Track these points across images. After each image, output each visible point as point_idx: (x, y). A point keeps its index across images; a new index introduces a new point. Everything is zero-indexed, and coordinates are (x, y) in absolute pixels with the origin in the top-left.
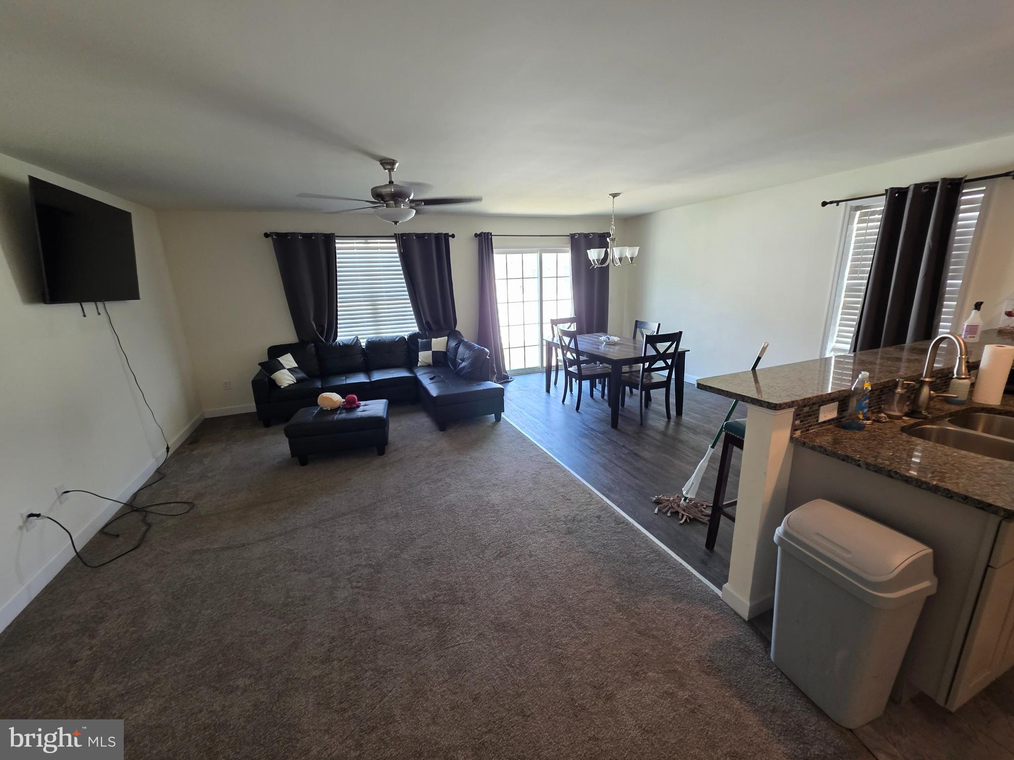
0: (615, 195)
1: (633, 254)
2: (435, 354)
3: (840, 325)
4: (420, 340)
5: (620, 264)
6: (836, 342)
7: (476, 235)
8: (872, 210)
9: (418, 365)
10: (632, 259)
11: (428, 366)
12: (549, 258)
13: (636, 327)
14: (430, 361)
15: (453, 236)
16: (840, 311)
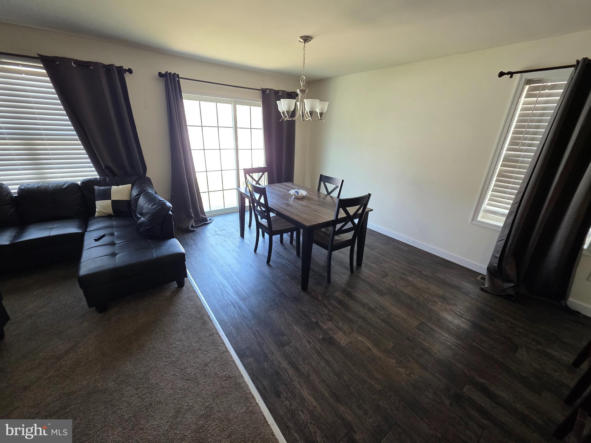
0: (306, 39)
1: (322, 109)
2: (115, 203)
3: (493, 190)
4: (96, 187)
5: (310, 118)
6: (487, 205)
7: (160, 74)
8: (544, 84)
9: (96, 215)
10: (321, 114)
11: (108, 217)
12: (243, 110)
13: (320, 180)
14: (110, 211)
15: (130, 71)
16: (495, 178)
